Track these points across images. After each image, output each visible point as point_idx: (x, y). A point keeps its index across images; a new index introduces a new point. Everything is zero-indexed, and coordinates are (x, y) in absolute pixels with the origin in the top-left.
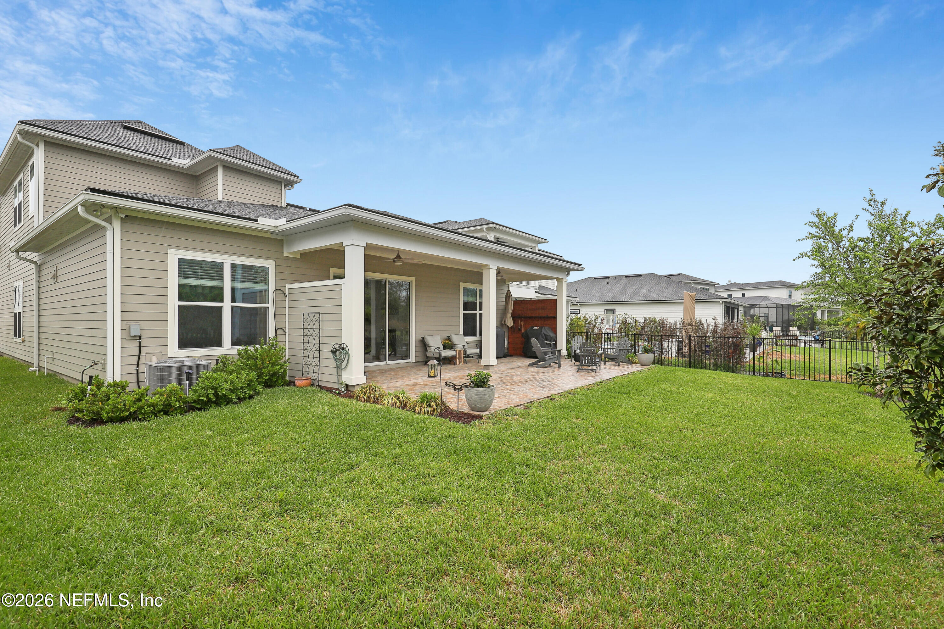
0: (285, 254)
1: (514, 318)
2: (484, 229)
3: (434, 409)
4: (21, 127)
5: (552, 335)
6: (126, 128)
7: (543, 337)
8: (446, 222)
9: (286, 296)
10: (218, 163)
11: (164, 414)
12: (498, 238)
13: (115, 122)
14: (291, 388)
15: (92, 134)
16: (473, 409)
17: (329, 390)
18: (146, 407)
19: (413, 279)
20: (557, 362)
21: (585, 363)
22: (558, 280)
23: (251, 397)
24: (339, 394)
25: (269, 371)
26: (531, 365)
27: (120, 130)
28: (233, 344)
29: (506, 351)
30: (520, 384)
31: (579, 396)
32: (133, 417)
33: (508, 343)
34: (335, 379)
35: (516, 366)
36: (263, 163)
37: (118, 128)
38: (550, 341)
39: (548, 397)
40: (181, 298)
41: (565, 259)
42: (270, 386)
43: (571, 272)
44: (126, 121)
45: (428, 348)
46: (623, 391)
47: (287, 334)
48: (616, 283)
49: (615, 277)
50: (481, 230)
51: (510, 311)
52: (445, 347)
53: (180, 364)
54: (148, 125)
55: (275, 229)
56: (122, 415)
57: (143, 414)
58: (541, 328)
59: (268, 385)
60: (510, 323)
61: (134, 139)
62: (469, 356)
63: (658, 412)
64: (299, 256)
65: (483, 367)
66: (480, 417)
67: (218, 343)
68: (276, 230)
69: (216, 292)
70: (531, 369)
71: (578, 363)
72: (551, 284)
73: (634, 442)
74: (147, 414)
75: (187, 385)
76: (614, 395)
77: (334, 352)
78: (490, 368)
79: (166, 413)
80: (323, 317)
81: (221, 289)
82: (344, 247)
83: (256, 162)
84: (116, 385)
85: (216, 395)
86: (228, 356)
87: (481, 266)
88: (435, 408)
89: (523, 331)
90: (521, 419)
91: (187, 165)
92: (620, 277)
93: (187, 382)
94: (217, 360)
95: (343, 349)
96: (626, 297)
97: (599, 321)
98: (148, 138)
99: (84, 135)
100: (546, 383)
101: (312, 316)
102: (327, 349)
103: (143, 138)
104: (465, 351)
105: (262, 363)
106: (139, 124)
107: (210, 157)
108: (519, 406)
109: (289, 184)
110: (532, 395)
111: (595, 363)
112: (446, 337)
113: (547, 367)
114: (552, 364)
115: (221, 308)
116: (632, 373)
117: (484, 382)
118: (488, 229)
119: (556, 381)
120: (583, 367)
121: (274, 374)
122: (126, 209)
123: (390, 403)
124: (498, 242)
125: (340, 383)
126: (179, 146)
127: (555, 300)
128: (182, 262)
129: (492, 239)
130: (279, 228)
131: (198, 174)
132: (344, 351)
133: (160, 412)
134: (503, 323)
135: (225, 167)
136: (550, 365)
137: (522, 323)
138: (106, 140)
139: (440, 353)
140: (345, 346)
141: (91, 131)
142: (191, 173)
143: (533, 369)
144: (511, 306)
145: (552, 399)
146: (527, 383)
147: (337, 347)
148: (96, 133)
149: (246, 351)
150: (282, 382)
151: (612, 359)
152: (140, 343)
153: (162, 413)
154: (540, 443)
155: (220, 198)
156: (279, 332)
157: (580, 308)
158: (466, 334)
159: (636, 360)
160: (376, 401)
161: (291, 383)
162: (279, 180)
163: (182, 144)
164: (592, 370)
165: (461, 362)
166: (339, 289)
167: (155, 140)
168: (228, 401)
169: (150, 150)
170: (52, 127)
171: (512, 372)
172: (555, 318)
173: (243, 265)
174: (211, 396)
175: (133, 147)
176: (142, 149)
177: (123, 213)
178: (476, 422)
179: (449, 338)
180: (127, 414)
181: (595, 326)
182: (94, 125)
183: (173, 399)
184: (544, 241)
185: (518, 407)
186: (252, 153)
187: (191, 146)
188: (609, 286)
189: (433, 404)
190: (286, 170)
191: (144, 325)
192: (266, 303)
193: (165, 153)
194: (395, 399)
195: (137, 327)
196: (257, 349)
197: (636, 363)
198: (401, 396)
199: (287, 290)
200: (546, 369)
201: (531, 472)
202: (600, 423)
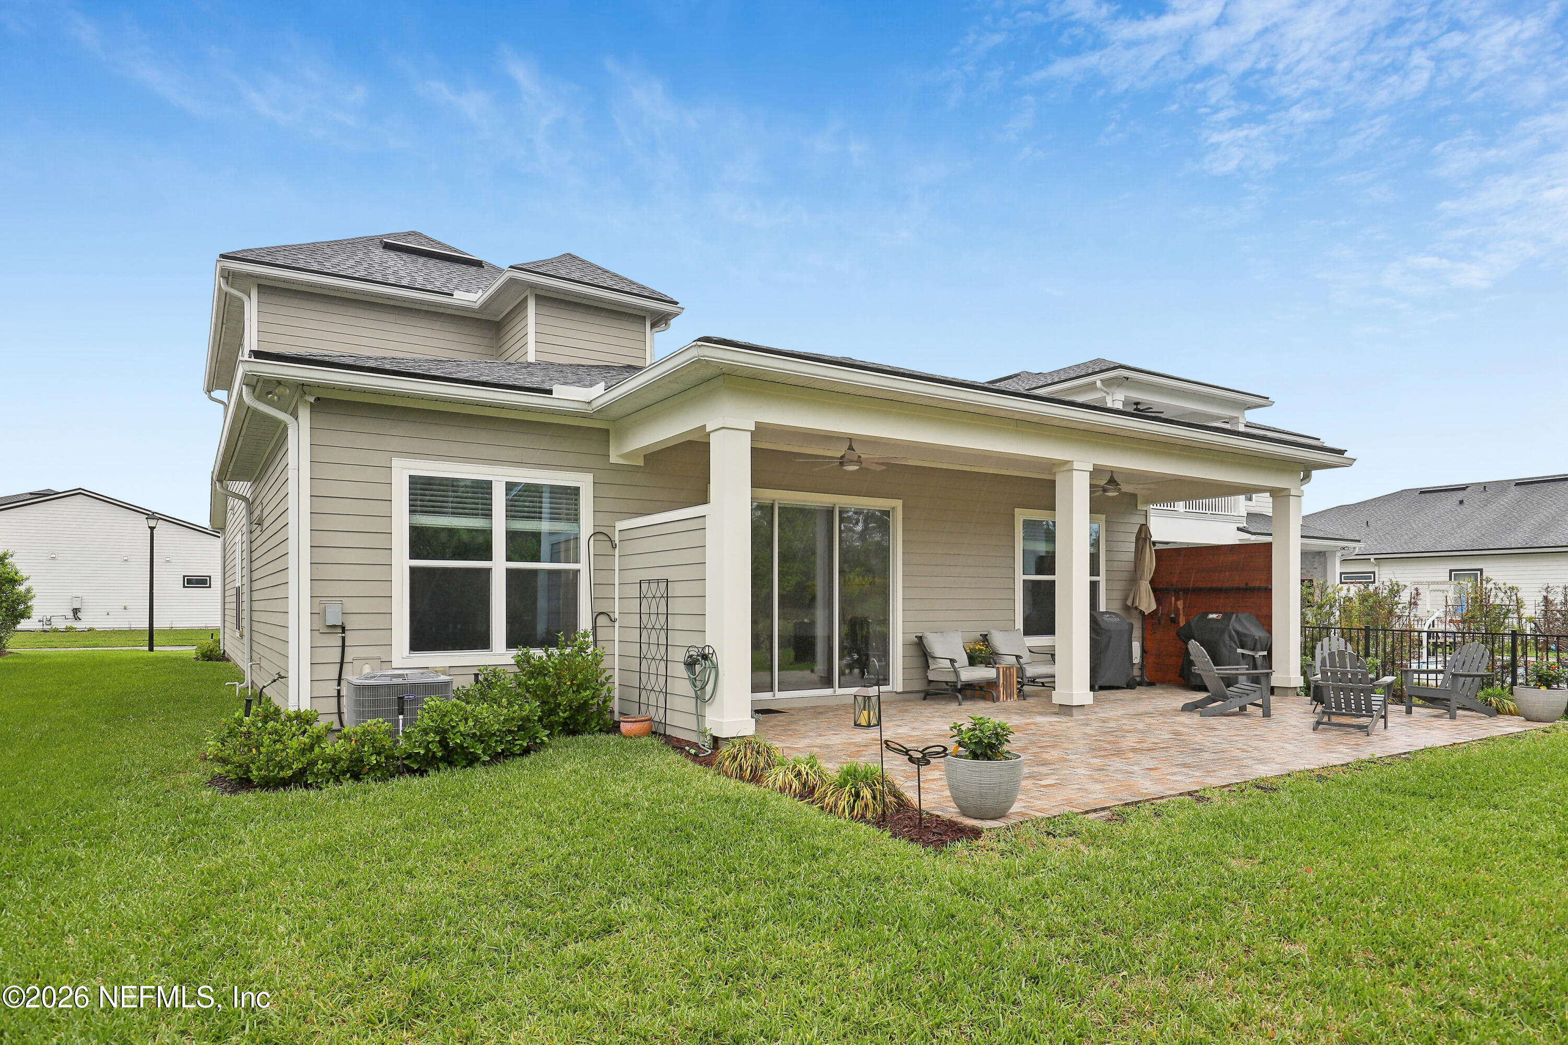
0: (613, 459)
1: (1158, 591)
2: (1099, 384)
3: (866, 805)
4: (222, 264)
5: (1258, 633)
6: (388, 247)
7: (1230, 636)
8: (1016, 376)
9: (614, 547)
10: (528, 292)
11: (351, 777)
12: (1137, 404)
13: (371, 239)
14: (612, 738)
15: (328, 264)
16: (964, 813)
17: (678, 745)
18: (320, 762)
19: (898, 504)
20: (1260, 702)
21: (1338, 707)
22: (1278, 494)
23: (526, 752)
24: (696, 755)
25: (571, 701)
26: (1189, 708)
27: (377, 252)
28: (511, 644)
29: (1136, 672)
30: (1131, 755)
31: (1285, 796)
32: (299, 779)
33: (1144, 651)
34: (691, 723)
35: (1150, 709)
36: (609, 283)
37: (373, 249)
38: (1253, 649)
39: (1190, 794)
40: (415, 554)
41: (1328, 444)
42: (574, 733)
43: (1314, 473)
44: (388, 236)
45: (930, 661)
46: (1430, 789)
47: (617, 624)
48: (1488, 502)
49: (1485, 487)
50: (1092, 387)
51: (1148, 574)
52: (973, 660)
53: (400, 681)
54: (426, 237)
55: (586, 406)
56: (282, 774)
57: (316, 775)
58: (1227, 617)
59: (571, 728)
60: (1148, 603)
61: (397, 265)
62: (1033, 681)
63: (1528, 858)
64: (641, 463)
65: (1057, 710)
66: (976, 833)
67: (482, 641)
68: (589, 409)
69: (481, 539)
70: (1185, 718)
71: (1320, 708)
72: (1263, 504)
73: (1406, 947)
74: (323, 775)
75: (401, 721)
76: (1396, 799)
77: (690, 664)
78: (1075, 711)
79: (356, 777)
80: (676, 590)
81: (487, 534)
82: (709, 434)
83: (595, 282)
84: (298, 716)
85: (443, 743)
86: (499, 668)
87: (1052, 466)
88: (870, 801)
89: (1182, 624)
90: (1082, 848)
91: (478, 303)
92: (1502, 486)
93: (401, 717)
94: (476, 675)
95: (705, 657)
96: (1516, 539)
97: (1405, 597)
98: (421, 260)
99: (315, 267)
100: (1206, 756)
101: (654, 586)
102: (679, 655)
103: (413, 261)
104: (1021, 670)
105: (559, 684)
106: (411, 238)
107: (512, 281)
108: (1095, 811)
109: (660, 320)
110: (1148, 784)
111: (1369, 710)
112: (977, 636)
113: (1234, 714)
114: (1250, 708)
115: (488, 571)
116: (1483, 741)
117: (991, 746)
118: (1107, 383)
119: (1238, 753)
120: (1335, 719)
121: (584, 706)
122: (319, 386)
123: (779, 783)
124: (1139, 411)
125: (703, 733)
126: (473, 270)
127: (1269, 545)
128: (415, 482)
129: (1119, 406)
130: (595, 404)
131: (498, 319)
132: (708, 663)
133: (344, 773)
134: (1129, 603)
135: (538, 297)
136: (1243, 708)
137: (1180, 604)
138: (349, 272)
139: (956, 672)
140: (711, 652)
141: (328, 259)
142: (484, 317)
143: (1193, 719)
144: (1150, 563)
145: (1200, 799)
146: (1153, 754)
147: (693, 653)
148: (335, 261)
149: (527, 659)
150: (598, 724)
151: (1433, 700)
152: (343, 639)
153: (348, 775)
154: (1099, 920)
155: (531, 358)
156: (602, 620)
157: (1376, 569)
158: (1029, 631)
159: (1511, 706)
160: (756, 778)
161: (615, 728)
162: (639, 313)
163: (478, 264)
164: (1360, 727)
165: (1009, 696)
166: (699, 526)
167: (431, 263)
168: (472, 760)
169: (419, 281)
170: (267, 259)
171: (1127, 723)
172: (1268, 591)
173: (552, 487)
174: (434, 747)
175: (392, 280)
176: (404, 282)
177: (310, 394)
178: (960, 846)
179: (985, 638)
180: (290, 773)
181: (1391, 612)
182: (336, 247)
183: (366, 749)
184: (1263, 401)
185: (1091, 816)
186: (592, 265)
187: (494, 267)
188: (1466, 509)
189: (866, 793)
190: (653, 292)
191: (350, 606)
192: (577, 561)
193: (444, 285)
194: (791, 776)
195: (338, 608)
196: (552, 654)
197: (1511, 713)
198: (804, 768)
199: (617, 533)
200: (1225, 720)
201: (1033, 1001)
202: (1311, 877)
